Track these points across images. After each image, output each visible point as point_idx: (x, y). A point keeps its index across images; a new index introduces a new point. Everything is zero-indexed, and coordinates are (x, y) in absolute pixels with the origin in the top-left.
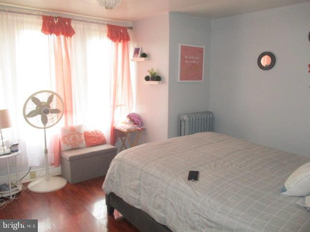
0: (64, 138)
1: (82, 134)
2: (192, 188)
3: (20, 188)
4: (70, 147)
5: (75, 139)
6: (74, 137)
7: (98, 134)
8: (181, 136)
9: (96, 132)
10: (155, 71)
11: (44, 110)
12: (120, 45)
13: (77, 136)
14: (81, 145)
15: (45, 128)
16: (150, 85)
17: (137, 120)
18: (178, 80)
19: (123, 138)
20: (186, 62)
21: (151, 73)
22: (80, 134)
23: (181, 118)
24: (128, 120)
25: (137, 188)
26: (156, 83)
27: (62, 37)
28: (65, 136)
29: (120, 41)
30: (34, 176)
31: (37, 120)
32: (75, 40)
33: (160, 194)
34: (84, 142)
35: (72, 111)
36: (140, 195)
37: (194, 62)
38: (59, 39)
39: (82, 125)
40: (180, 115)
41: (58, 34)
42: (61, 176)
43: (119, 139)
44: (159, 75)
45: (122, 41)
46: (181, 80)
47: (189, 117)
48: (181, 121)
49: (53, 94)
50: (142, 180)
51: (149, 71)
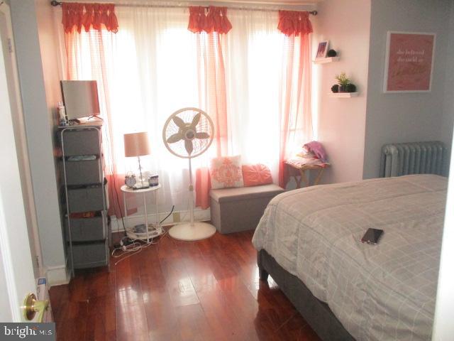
0: (215, 171)
1: (239, 168)
2: (364, 253)
3: (159, 232)
4: (222, 185)
5: (229, 174)
6: (228, 172)
7: (261, 170)
8: (384, 176)
9: (259, 166)
10: (347, 77)
11: (188, 134)
12: (298, 39)
13: (232, 171)
14: (236, 184)
15: (190, 158)
16: (340, 98)
17: (318, 151)
18: (385, 90)
19: (299, 178)
20: (400, 60)
21: (340, 80)
22: (236, 168)
23: (386, 151)
24: (305, 151)
25: (293, 246)
26: (347, 95)
27: (215, 34)
28: (217, 170)
29: (297, 34)
30: (177, 219)
31: (180, 146)
32: (231, 37)
33: (319, 258)
34: (242, 179)
35: (226, 136)
36: (296, 255)
37: (414, 60)
38: (211, 38)
39: (240, 156)
40: (384, 146)
41: (209, 31)
42: (210, 222)
43: (292, 178)
44: (354, 83)
45: (300, 33)
46: (388, 90)
47: (398, 149)
48: (385, 156)
49: (201, 112)
50: (299, 235)
51: (337, 78)
